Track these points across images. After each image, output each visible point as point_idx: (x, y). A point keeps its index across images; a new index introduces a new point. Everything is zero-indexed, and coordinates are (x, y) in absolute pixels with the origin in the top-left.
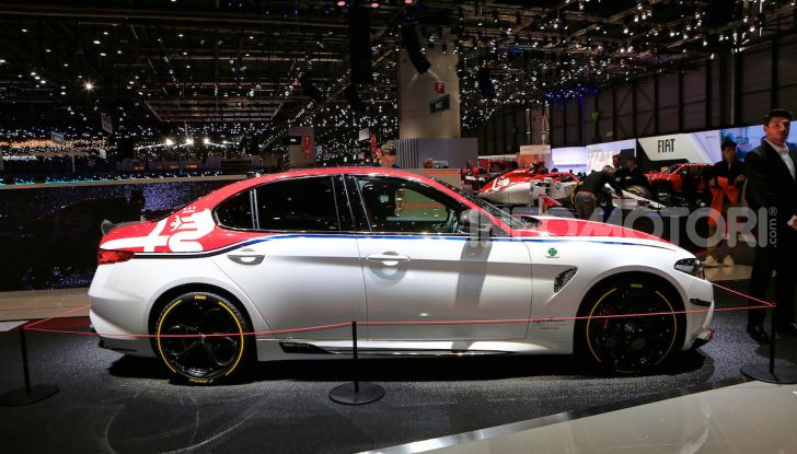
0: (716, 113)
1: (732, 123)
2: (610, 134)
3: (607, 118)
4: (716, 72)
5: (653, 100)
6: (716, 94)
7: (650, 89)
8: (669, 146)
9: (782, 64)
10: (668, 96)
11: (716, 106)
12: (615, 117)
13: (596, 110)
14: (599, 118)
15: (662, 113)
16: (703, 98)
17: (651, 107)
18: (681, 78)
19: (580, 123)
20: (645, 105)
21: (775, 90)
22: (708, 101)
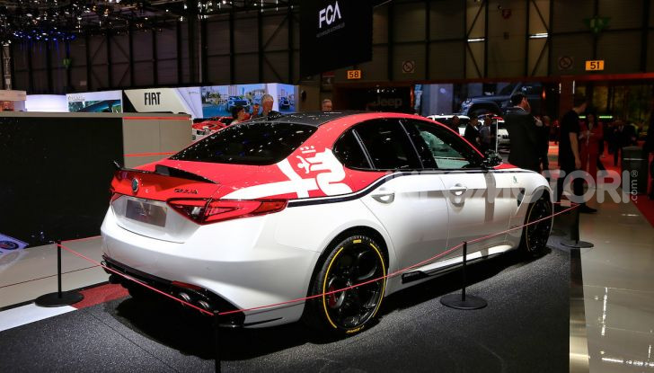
0: (186, 71)
1: (201, 81)
2: (84, 83)
3: (81, 66)
4: (185, 34)
5: (128, 53)
6: (186, 54)
7: (125, 43)
8: (155, 99)
9: (237, 34)
10: (143, 50)
11: (186, 63)
12: (89, 66)
13: (68, 57)
14: (71, 66)
15: (137, 67)
16: (176, 56)
17: (126, 60)
18: (154, 34)
19: (49, 70)
20: (120, 57)
21: (233, 55)
22: (179, 59)
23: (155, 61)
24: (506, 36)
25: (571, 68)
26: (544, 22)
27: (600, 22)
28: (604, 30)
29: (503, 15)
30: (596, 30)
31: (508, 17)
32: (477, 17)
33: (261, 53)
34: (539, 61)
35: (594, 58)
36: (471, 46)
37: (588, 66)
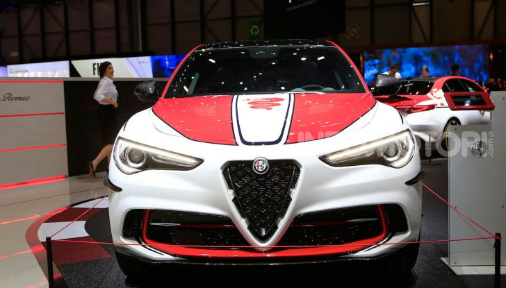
0: (125, 40)
1: (141, 50)
2: (15, 54)
3: (11, 37)
5: (63, 22)
6: (124, 23)
7: (59, 13)
11: (125, 33)
12: (21, 37)
16: (113, 25)
17: (61, 30)
20: (54, 27)
21: (173, 24)
22: (118, 28)
23: (92, 30)
33: (203, 21)
34: (484, 24)
36: (416, 10)
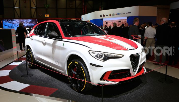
24: (25, 7)
25: (42, 16)
26: (35, 5)
27: (47, 6)
28: (49, 8)
29: (24, 2)
30: (47, 7)
31: (25, 2)
32: (16, 2)
35: (47, 14)
36: (15, 9)
37: (46, 16)
